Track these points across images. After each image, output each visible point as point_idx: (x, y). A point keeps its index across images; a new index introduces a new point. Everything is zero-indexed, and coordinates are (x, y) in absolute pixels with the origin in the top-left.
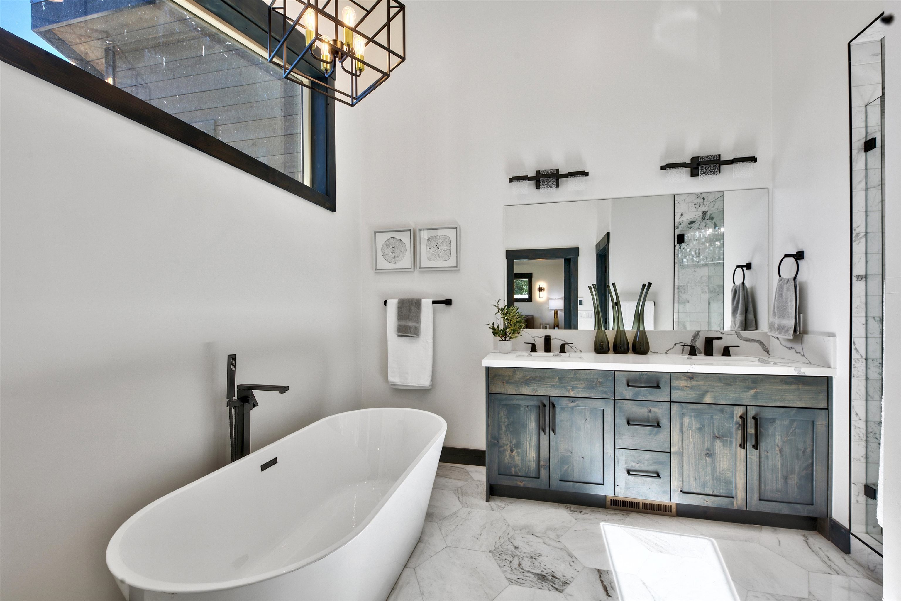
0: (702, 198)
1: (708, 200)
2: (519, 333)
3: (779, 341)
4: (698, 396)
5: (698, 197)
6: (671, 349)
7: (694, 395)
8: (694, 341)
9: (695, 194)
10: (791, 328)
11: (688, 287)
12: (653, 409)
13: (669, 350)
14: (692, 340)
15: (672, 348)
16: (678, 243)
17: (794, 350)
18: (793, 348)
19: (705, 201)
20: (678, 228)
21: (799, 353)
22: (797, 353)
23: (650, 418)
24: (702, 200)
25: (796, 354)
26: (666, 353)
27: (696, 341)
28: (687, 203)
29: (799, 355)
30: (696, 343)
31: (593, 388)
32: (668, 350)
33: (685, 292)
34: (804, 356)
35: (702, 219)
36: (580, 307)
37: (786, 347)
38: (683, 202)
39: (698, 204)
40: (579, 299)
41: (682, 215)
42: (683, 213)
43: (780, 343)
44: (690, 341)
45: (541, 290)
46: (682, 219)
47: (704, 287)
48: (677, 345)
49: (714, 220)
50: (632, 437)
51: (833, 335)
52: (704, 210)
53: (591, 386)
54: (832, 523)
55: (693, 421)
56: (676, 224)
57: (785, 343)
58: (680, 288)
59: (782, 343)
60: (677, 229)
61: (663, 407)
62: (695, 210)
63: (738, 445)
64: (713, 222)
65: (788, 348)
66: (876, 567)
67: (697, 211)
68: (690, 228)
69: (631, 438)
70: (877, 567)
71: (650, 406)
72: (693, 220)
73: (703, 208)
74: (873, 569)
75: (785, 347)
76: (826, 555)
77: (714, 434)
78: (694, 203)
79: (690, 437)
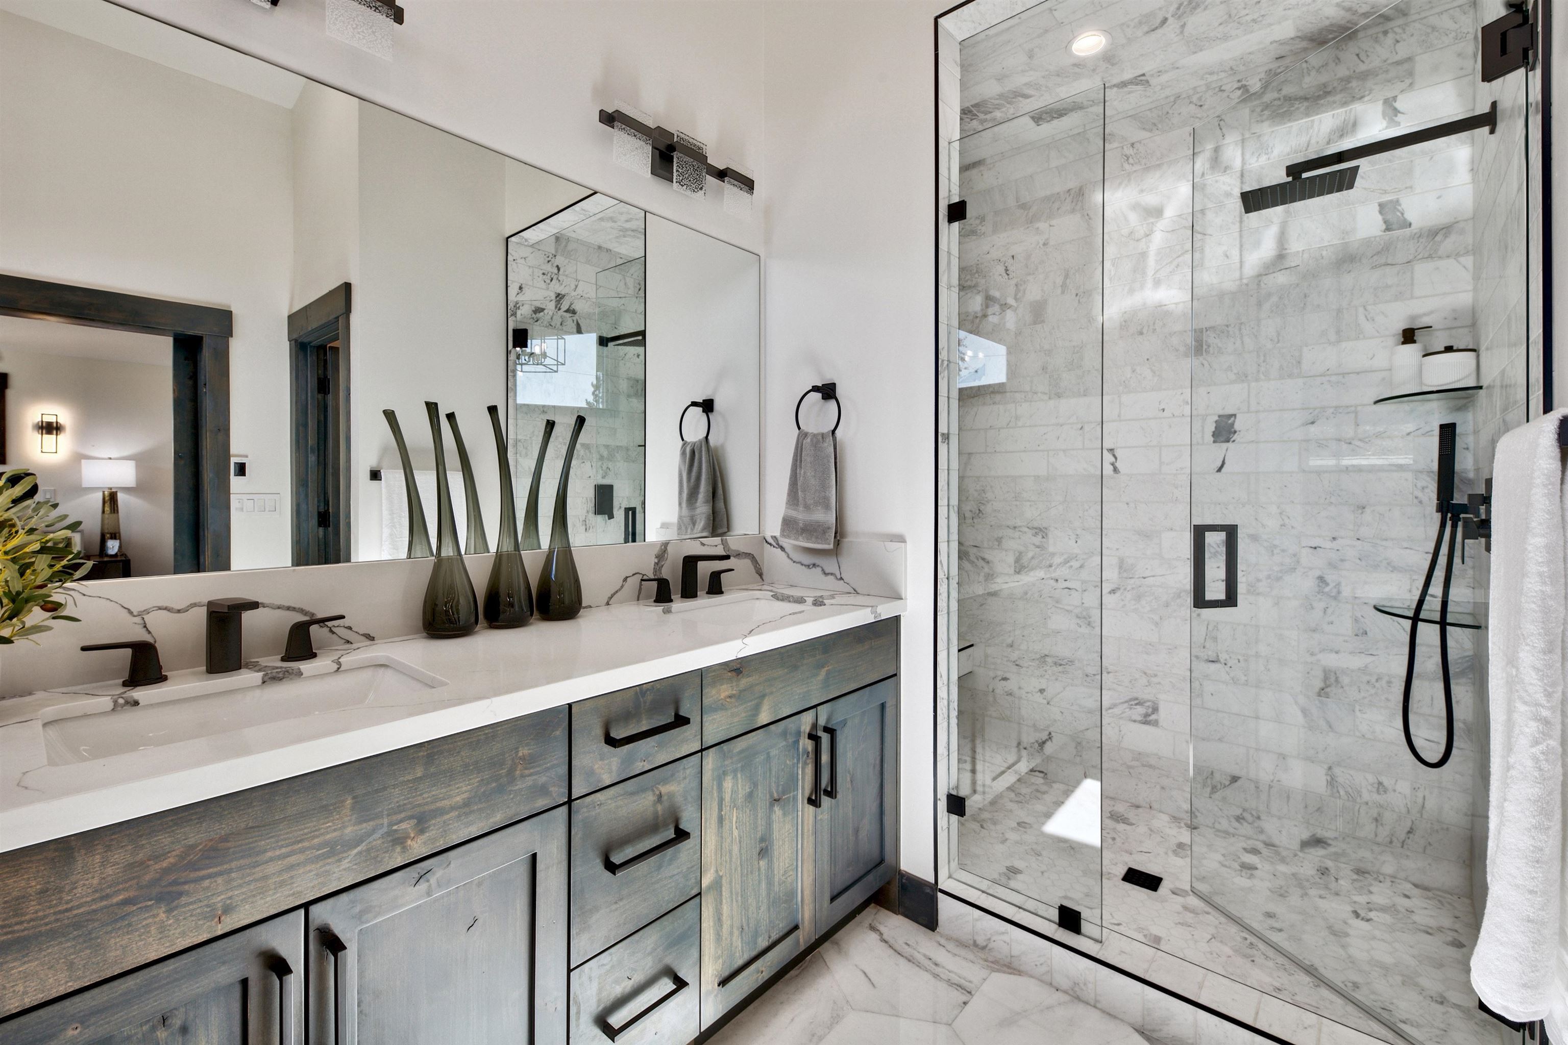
0: (555, 265)
1: (566, 273)
2: (53, 608)
3: (785, 552)
4: (750, 713)
5: (549, 262)
6: (617, 592)
7: (743, 715)
8: (660, 565)
9: (544, 253)
10: (829, 528)
11: (532, 443)
12: (664, 789)
13: (614, 594)
14: (656, 564)
15: (620, 590)
16: (515, 346)
17: (819, 569)
18: (818, 566)
19: (561, 272)
20: (514, 314)
21: (832, 574)
22: (826, 574)
23: (661, 818)
24: (556, 271)
25: (823, 576)
26: (608, 604)
27: (662, 566)
28: (530, 267)
29: (830, 577)
30: (662, 572)
31: (501, 789)
32: (612, 596)
33: (526, 455)
34: (841, 579)
35: (556, 307)
36: (236, 482)
37: (802, 565)
38: (523, 261)
39: (549, 275)
40: (233, 460)
41: (521, 288)
42: (523, 286)
43: (788, 556)
44: (653, 566)
45: (50, 428)
46: (520, 298)
47: (559, 446)
48: (628, 579)
49: (576, 317)
50: (616, 903)
51: (901, 539)
52: (558, 291)
53: (494, 785)
54: (904, 881)
55: (740, 781)
56: (511, 305)
57: (797, 556)
58: (519, 444)
59: (790, 556)
60: (512, 315)
61: (688, 772)
62: (543, 285)
63: (806, 801)
64: (575, 318)
65: (805, 566)
66: (989, 939)
67: (548, 289)
68: (537, 321)
69: (614, 907)
70: (993, 939)
71: (659, 784)
72: (541, 306)
73: (556, 287)
74: (985, 944)
75: (799, 565)
76: (925, 956)
77: (771, 795)
78: (542, 272)
79: (734, 827)
